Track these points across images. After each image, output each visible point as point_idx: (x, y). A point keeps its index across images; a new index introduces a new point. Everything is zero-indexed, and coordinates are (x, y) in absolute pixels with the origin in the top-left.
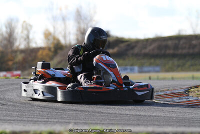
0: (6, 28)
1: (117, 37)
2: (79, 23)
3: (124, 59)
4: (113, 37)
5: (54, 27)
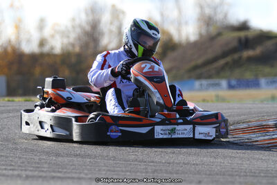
0: (87, 14)
1: (261, 31)
2: (201, 7)
3: (272, 66)
4: (255, 30)
5: (162, 15)
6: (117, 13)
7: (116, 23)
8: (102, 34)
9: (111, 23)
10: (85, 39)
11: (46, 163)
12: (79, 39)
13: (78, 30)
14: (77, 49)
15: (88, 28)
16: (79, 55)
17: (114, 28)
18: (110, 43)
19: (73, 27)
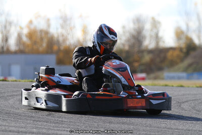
6: (155, 24)
7: (155, 31)
8: (144, 37)
9: (151, 30)
10: (133, 41)
11: (102, 127)
12: (128, 40)
13: (128, 35)
14: (127, 48)
15: (135, 33)
16: (128, 52)
17: (153, 34)
18: (149, 44)
19: (124, 32)
